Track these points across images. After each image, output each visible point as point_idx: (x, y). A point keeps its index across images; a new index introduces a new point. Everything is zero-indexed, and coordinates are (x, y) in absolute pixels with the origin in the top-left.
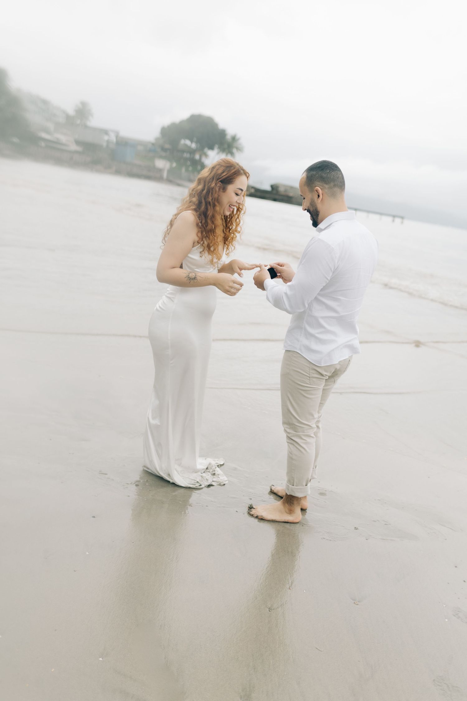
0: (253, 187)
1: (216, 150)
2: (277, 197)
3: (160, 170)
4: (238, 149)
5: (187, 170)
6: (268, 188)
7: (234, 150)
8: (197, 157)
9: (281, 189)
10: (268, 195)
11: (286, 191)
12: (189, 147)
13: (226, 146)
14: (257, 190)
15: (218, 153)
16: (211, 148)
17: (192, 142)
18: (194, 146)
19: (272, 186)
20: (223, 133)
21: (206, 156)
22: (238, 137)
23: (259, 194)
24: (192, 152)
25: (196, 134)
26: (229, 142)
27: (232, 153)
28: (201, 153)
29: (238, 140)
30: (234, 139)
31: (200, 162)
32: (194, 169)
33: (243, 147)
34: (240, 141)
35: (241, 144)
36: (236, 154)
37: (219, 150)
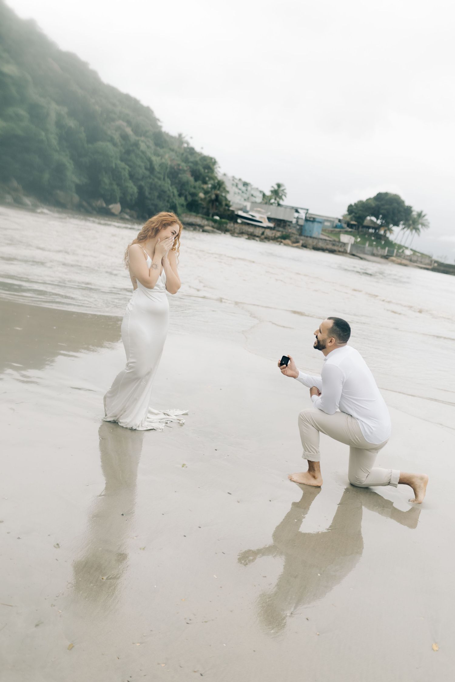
0: (436, 262)
1: (401, 226)
3: (345, 244)
4: (423, 225)
5: (371, 245)
6: (454, 263)
7: (420, 226)
8: (382, 232)
10: (451, 270)
12: (375, 223)
13: (411, 222)
14: (441, 264)
15: (404, 228)
16: (396, 224)
17: (377, 219)
18: (379, 222)
20: (409, 210)
21: (390, 230)
22: (423, 214)
23: (442, 268)
24: (377, 228)
25: (382, 211)
26: (415, 219)
27: (417, 229)
28: (386, 228)
29: (424, 216)
30: (420, 215)
31: (384, 237)
32: (378, 244)
33: (429, 223)
34: (426, 218)
35: (427, 220)
36: (421, 230)
37: (404, 226)
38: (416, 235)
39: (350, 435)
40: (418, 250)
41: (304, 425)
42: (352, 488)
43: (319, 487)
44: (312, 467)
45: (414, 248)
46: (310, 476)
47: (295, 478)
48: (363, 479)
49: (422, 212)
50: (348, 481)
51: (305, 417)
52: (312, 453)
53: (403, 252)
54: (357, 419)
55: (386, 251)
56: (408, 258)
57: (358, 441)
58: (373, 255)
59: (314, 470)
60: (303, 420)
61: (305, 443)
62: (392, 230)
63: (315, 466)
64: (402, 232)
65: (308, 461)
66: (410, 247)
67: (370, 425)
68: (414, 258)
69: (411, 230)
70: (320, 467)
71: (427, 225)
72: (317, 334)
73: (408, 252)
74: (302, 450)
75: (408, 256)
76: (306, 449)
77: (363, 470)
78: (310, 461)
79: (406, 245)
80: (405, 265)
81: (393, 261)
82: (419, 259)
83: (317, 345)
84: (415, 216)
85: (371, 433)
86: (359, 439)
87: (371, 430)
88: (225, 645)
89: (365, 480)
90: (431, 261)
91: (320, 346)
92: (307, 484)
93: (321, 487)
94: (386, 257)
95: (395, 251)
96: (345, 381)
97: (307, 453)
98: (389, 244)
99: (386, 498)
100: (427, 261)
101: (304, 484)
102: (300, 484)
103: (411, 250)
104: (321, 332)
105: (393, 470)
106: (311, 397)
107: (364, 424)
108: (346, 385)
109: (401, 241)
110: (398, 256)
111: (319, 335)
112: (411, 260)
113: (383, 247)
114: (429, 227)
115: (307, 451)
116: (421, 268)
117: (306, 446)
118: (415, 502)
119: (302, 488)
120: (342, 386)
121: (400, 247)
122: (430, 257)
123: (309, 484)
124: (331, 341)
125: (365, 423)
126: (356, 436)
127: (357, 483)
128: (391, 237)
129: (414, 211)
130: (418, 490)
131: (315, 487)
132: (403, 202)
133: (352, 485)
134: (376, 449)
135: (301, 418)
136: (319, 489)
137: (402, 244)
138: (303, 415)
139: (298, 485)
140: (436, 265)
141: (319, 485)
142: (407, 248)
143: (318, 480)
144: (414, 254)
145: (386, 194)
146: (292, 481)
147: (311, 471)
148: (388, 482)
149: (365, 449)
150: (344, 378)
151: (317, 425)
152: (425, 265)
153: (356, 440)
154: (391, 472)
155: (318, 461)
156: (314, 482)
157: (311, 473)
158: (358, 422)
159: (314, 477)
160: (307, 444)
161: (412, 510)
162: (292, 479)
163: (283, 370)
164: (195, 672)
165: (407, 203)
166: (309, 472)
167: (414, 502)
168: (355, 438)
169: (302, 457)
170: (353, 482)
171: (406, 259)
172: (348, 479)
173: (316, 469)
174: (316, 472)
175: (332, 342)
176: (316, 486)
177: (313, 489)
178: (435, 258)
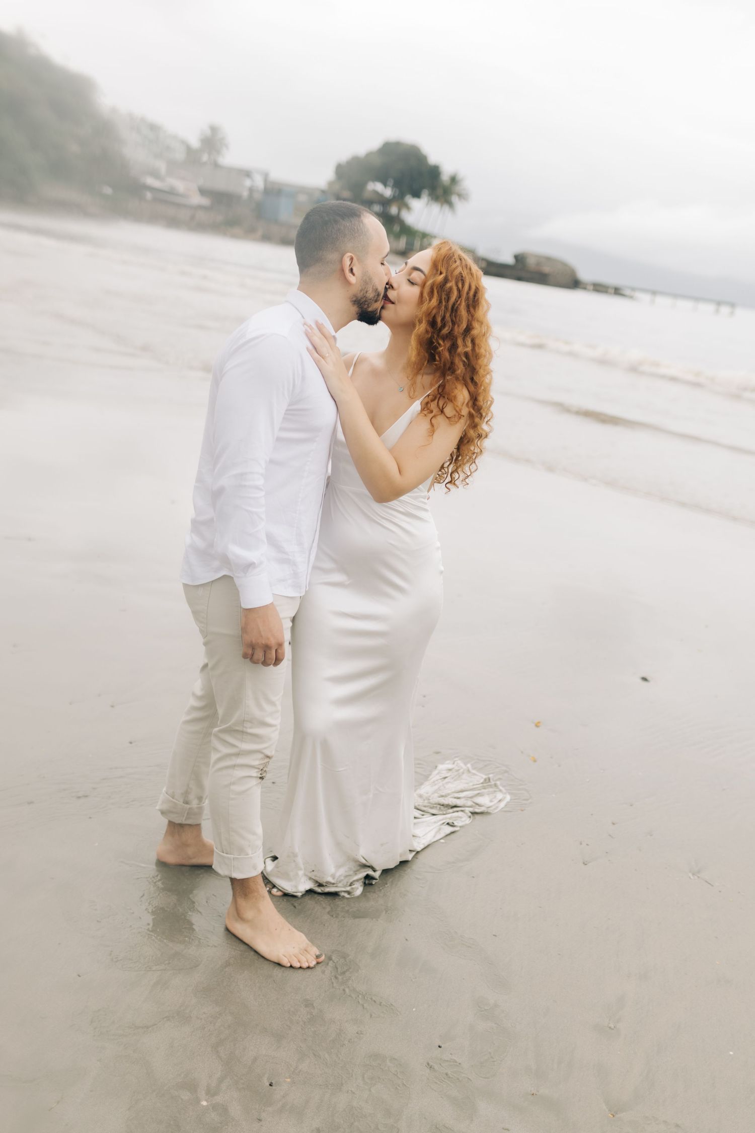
0: (483, 259)
1: (425, 198)
2: (524, 274)
4: (460, 196)
6: (511, 261)
7: (454, 199)
8: (394, 210)
9: (531, 262)
10: (508, 272)
11: (538, 264)
12: (381, 196)
13: (440, 192)
14: (491, 263)
15: (429, 202)
16: (417, 195)
17: (385, 185)
18: (388, 192)
19: (517, 257)
20: (435, 172)
21: (408, 208)
22: (460, 177)
23: (494, 270)
24: (386, 203)
25: (393, 173)
26: (446, 186)
27: (450, 204)
28: (401, 204)
29: (461, 181)
30: (454, 180)
31: (398, 219)
33: (469, 193)
34: (463, 184)
35: (465, 187)
36: (457, 204)
37: (429, 199)
38: (449, 213)
49: (456, 174)
55: (402, 243)
62: (410, 206)
64: (427, 208)
66: (439, 235)
69: (441, 206)
71: (465, 197)
79: (433, 232)
84: (447, 182)
94: (403, 253)
95: (418, 241)
98: (407, 231)
109: (425, 226)
113: (399, 236)
114: (469, 200)
121: (423, 235)
122: (473, 252)
128: (409, 218)
129: (444, 173)
132: (425, 158)
137: (427, 230)
140: (484, 264)
142: (435, 237)
145: (399, 144)
178: (481, 252)
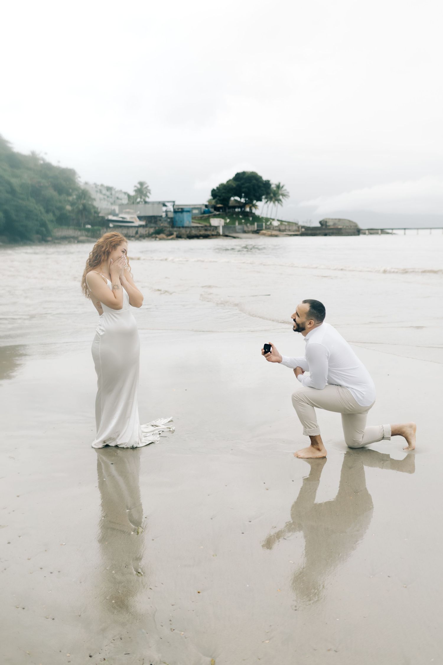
0: (303, 227)
1: (264, 201)
2: (327, 231)
3: (216, 228)
4: (283, 195)
5: (240, 223)
6: (319, 225)
7: (281, 197)
8: (248, 209)
9: (330, 223)
10: (318, 232)
11: (335, 224)
12: (239, 202)
13: (272, 195)
14: (307, 229)
15: (267, 202)
16: (259, 199)
17: (241, 198)
18: (243, 200)
19: (320, 222)
20: (267, 184)
21: (255, 206)
22: (281, 185)
23: (309, 232)
24: (243, 206)
25: (244, 190)
26: (275, 191)
27: (279, 200)
28: (251, 205)
29: (282, 187)
30: (278, 187)
31: (251, 214)
32: (247, 221)
33: (288, 193)
34: (284, 188)
35: (286, 190)
36: (283, 200)
37: (266, 200)
38: (279, 206)
39: (344, 403)
40: (284, 219)
41: (300, 405)
42: (351, 451)
43: (324, 458)
44: (315, 441)
45: (280, 219)
46: (314, 450)
47: (302, 455)
48: (360, 440)
49: (280, 183)
50: (346, 445)
51: (298, 397)
52: (313, 429)
53: (271, 223)
54: (347, 387)
55: (255, 226)
56: (277, 228)
57: (353, 407)
58: (245, 232)
59: (317, 443)
60: (297, 401)
61: (304, 421)
62: (257, 206)
63: (318, 439)
64: (266, 206)
65: (310, 436)
66: (276, 218)
67: (360, 391)
68: (283, 228)
69: (274, 202)
70: (321, 439)
71: (286, 195)
72: (294, 318)
73: (276, 223)
74: (302, 427)
75: (276, 227)
76: (306, 426)
77: (358, 432)
78: (312, 436)
79: (272, 217)
80: (276, 236)
81: (264, 234)
82: (287, 228)
83: (297, 328)
84: (275, 189)
85: (363, 397)
86: (353, 405)
87: (363, 395)
88: (338, 619)
89: (361, 440)
90: (298, 227)
91: (299, 328)
92: (314, 457)
93: (326, 457)
94: (257, 232)
95: (264, 224)
96: (330, 356)
97: (308, 429)
98: (257, 219)
99: (382, 453)
100: (295, 228)
101: (311, 458)
102: (308, 459)
103: (278, 220)
104: (298, 316)
105: (384, 426)
106: (297, 377)
107: (354, 391)
108: (331, 359)
109: (267, 214)
110: (267, 228)
111: (297, 319)
112: (280, 230)
113: (252, 223)
114: (289, 196)
115: (307, 427)
116: (291, 235)
117: (305, 423)
118: (410, 449)
119: (309, 462)
120: (327, 360)
121: (267, 220)
122: (296, 224)
123: (315, 457)
124: (310, 323)
125: (356, 390)
126: (350, 404)
127: (356, 445)
128: (257, 212)
129: (273, 184)
130: (410, 437)
131: (322, 459)
132: (261, 178)
133: (350, 448)
134: (367, 410)
135: (294, 399)
136: (324, 459)
137: (269, 216)
138: (296, 396)
139: (304, 460)
140: (303, 230)
141: (324, 455)
142: (273, 220)
143: (323, 451)
144: (281, 224)
145: (244, 173)
146: (299, 458)
147: (315, 445)
148: (382, 437)
149: (358, 413)
150: (328, 353)
151: (312, 403)
152: (294, 232)
153: (351, 407)
154: (383, 428)
155: (319, 434)
156: (319, 454)
157: (315, 446)
158: (349, 390)
159: (319, 450)
160: (306, 421)
161: (409, 457)
162: (299, 456)
163: (268, 357)
164: (329, 650)
165: (265, 178)
166: (312, 446)
167: (408, 449)
168: (349, 406)
169: (303, 434)
170: (351, 445)
171: (275, 230)
172: (345, 443)
173: (319, 442)
174: (320, 444)
175: (312, 324)
176: (322, 457)
177: (320, 461)
178: (301, 223)
